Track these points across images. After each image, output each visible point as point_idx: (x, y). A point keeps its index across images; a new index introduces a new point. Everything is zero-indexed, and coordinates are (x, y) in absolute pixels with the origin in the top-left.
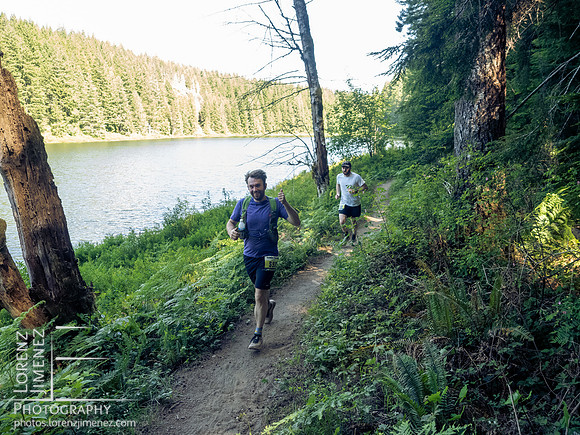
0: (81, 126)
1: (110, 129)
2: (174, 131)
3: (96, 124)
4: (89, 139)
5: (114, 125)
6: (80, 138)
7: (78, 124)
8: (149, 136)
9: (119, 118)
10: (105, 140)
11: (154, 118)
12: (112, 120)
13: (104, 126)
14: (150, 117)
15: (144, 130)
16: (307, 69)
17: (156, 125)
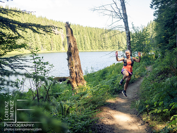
9: (30, 44)
16: (125, 25)
17: (45, 46)
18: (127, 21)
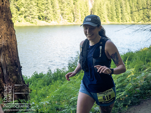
0: (25, 17)
1: (40, 19)
2: (76, 20)
3: (33, 16)
4: (28, 24)
5: (42, 17)
6: (24, 23)
7: (23, 16)
8: (61, 23)
9: (45, 12)
10: (37, 25)
11: (65, 12)
12: (41, 13)
13: (37, 17)
14: (63, 12)
15: (58, 19)
17: (65, 16)
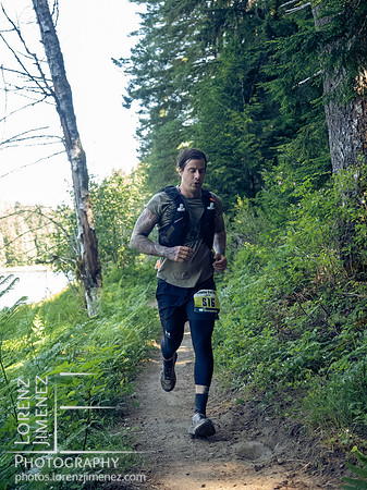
16: (64, 124)
18: (70, 108)
